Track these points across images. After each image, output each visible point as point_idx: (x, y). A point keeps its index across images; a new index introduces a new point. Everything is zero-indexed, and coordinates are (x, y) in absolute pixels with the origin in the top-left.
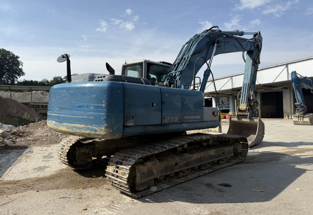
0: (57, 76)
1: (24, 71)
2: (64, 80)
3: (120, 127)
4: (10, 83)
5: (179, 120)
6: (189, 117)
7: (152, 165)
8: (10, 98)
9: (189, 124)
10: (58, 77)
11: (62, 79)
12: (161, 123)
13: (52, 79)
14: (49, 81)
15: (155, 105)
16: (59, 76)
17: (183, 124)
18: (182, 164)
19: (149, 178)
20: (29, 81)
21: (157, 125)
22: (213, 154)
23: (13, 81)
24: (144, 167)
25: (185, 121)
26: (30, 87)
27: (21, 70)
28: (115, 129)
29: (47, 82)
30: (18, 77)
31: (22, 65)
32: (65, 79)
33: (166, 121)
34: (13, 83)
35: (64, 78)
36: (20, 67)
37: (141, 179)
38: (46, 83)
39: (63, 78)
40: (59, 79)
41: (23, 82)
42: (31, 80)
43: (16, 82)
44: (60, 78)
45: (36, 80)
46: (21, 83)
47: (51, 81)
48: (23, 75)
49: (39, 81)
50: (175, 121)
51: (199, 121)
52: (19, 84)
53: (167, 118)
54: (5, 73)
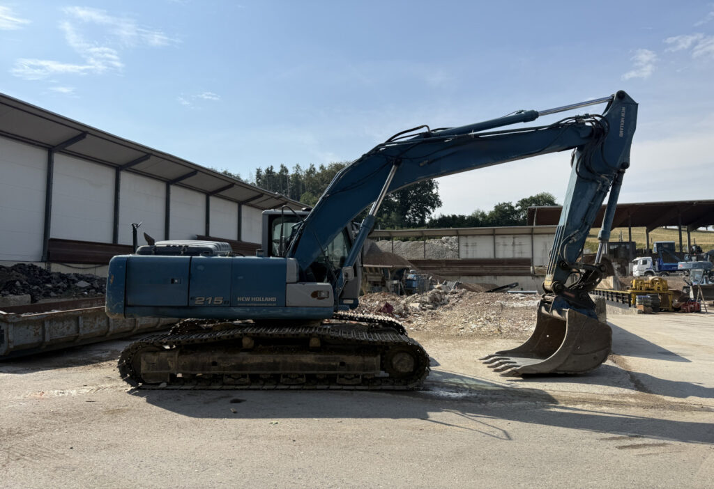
0: (501, 202)
1: (440, 198)
2: (517, 209)
3: (121, 306)
4: (417, 222)
5: (225, 302)
6: (248, 299)
7: (168, 357)
8: (391, 252)
9: (248, 309)
10: (504, 204)
11: (513, 208)
12: (187, 304)
13: (493, 209)
14: (487, 213)
15: (176, 281)
16: (507, 202)
17: (232, 308)
18: (227, 365)
19: (162, 371)
20: (449, 217)
21: (179, 307)
22: (309, 362)
23: (423, 218)
24: (153, 357)
25: (239, 304)
26: (457, 230)
27: (436, 196)
28: (114, 307)
29: (483, 215)
30: (431, 210)
31: (437, 188)
32: (519, 207)
33: (196, 303)
34: (422, 224)
35: (517, 206)
36: (434, 191)
37: (148, 369)
38: (481, 219)
39: (514, 204)
40: (507, 208)
41: (440, 219)
42: (453, 214)
43: (427, 221)
44: (509, 205)
45: (461, 214)
46: (435, 221)
47: (491, 213)
48: (439, 206)
49: (467, 215)
50: (215, 303)
51: (275, 305)
52: (434, 224)
53: (199, 299)
54: (410, 204)
